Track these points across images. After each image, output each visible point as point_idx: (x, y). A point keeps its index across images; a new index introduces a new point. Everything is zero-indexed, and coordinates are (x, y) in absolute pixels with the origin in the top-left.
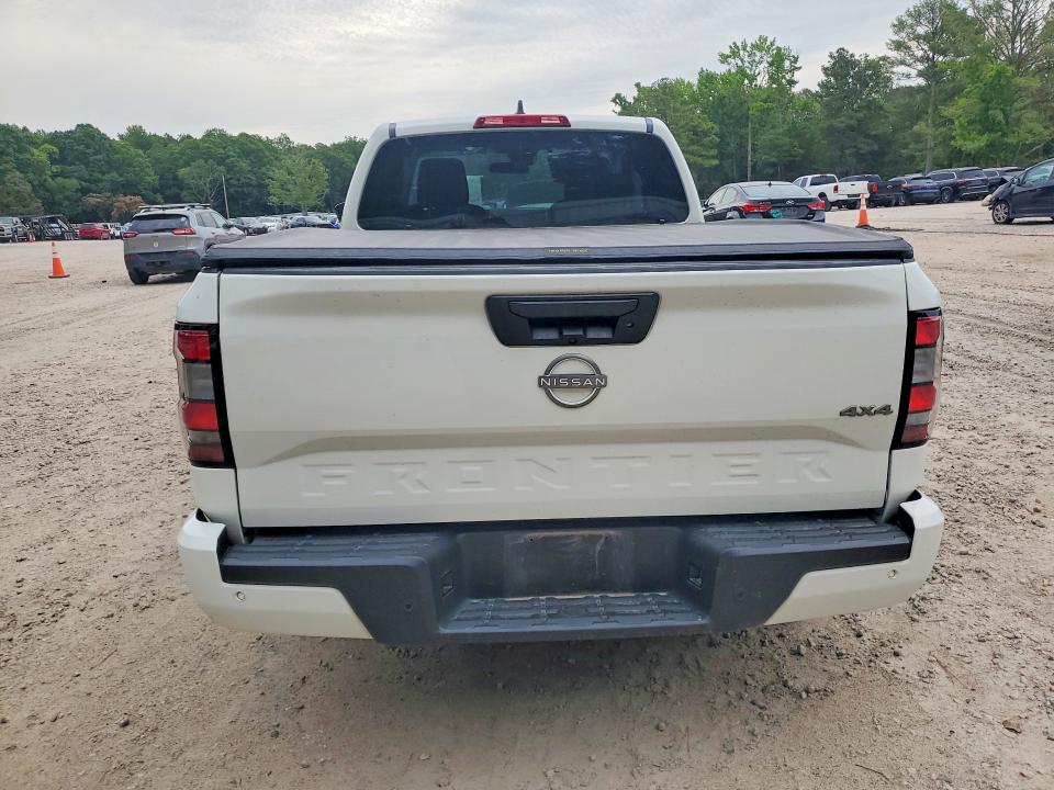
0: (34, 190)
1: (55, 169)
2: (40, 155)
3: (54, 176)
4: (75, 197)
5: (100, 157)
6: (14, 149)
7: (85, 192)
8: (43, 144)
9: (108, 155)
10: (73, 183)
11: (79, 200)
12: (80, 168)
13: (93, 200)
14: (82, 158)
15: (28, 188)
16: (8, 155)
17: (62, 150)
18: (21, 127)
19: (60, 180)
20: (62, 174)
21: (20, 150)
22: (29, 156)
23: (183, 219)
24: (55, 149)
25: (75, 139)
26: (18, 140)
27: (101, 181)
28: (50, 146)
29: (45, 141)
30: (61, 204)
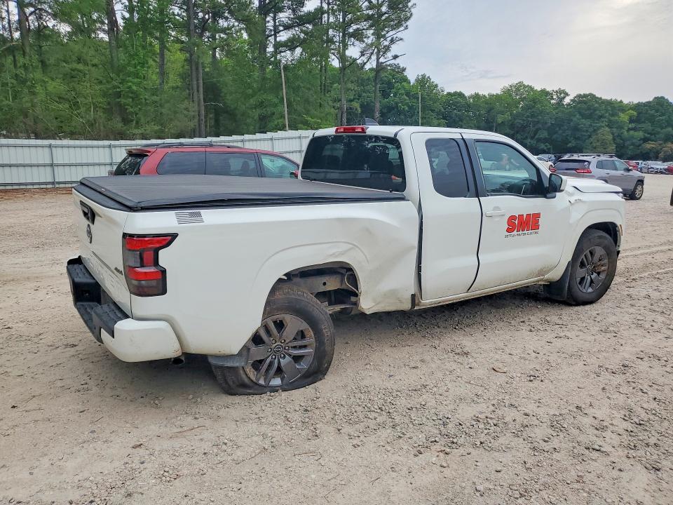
0: (614, 139)
1: (632, 125)
2: (624, 117)
3: (629, 129)
4: (637, 144)
5: (664, 117)
6: (610, 114)
7: (645, 140)
8: (629, 110)
9: (669, 117)
10: (640, 134)
11: (640, 145)
12: (648, 126)
13: (648, 146)
14: (651, 120)
15: (610, 137)
16: (605, 117)
17: (639, 114)
18: (619, 100)
19: (632, 132)
20: (634, 129)
21: (613, 115)
22: (617, 118)
23: (586, 163)
24: (635, 113)
25: (650, 106)
26: (613, 108)
27: (658, 133)
28: (632, 112)
29: (631, 109)
30: (628, 148)
